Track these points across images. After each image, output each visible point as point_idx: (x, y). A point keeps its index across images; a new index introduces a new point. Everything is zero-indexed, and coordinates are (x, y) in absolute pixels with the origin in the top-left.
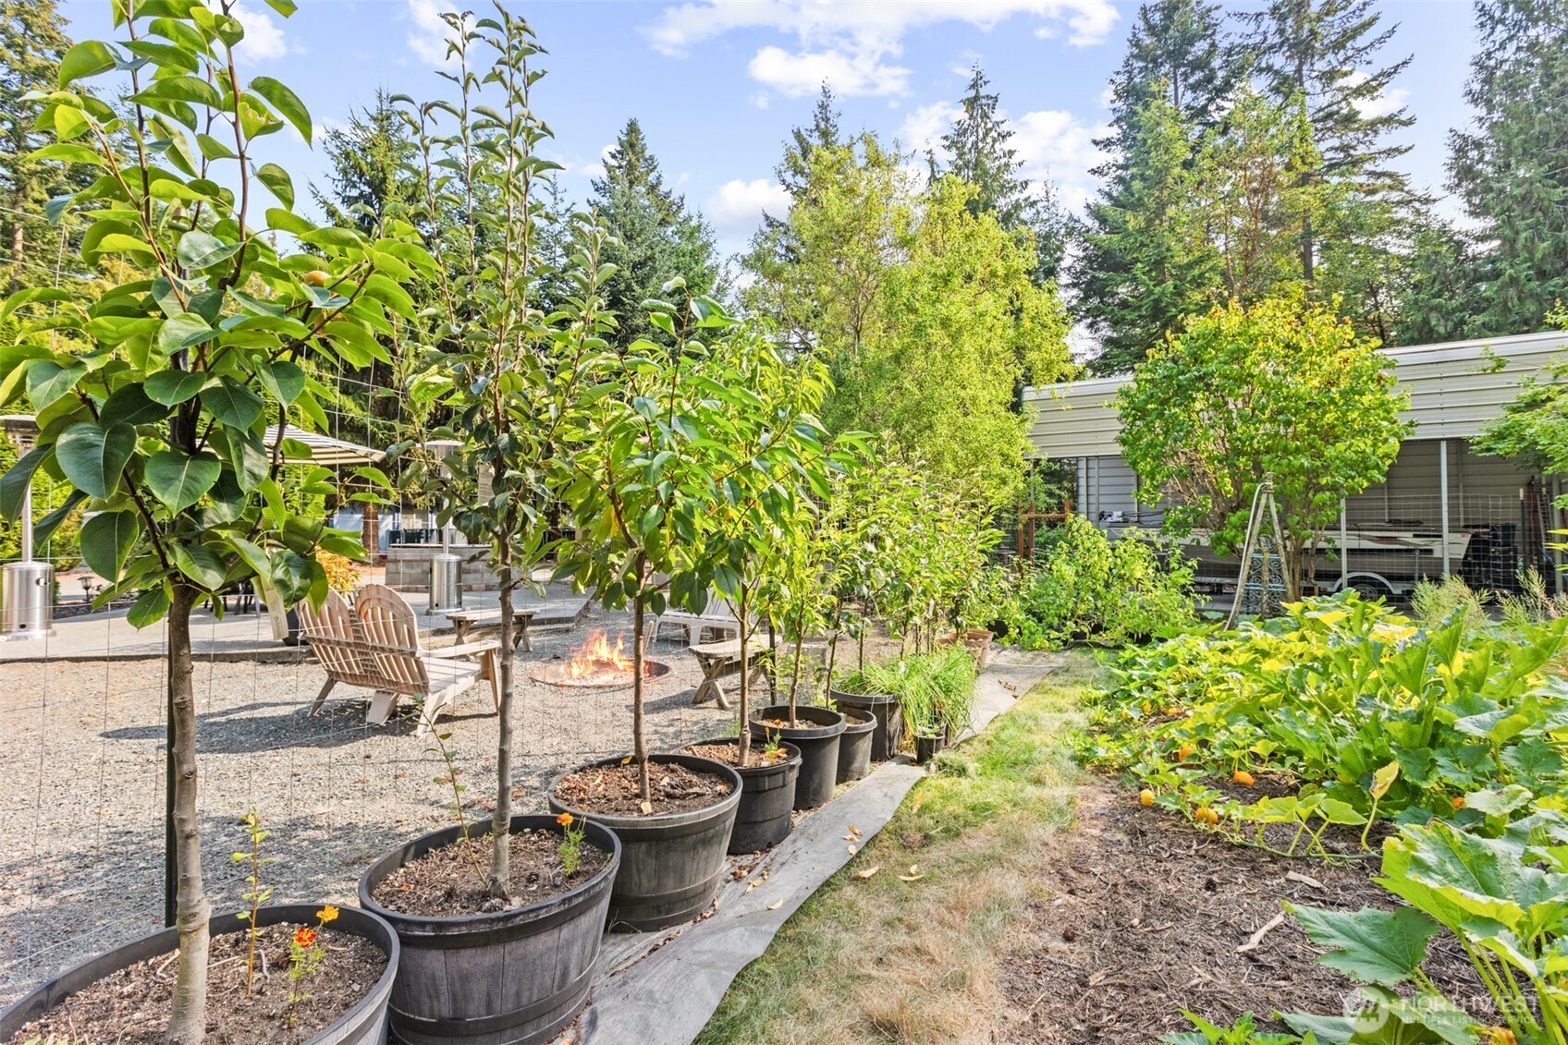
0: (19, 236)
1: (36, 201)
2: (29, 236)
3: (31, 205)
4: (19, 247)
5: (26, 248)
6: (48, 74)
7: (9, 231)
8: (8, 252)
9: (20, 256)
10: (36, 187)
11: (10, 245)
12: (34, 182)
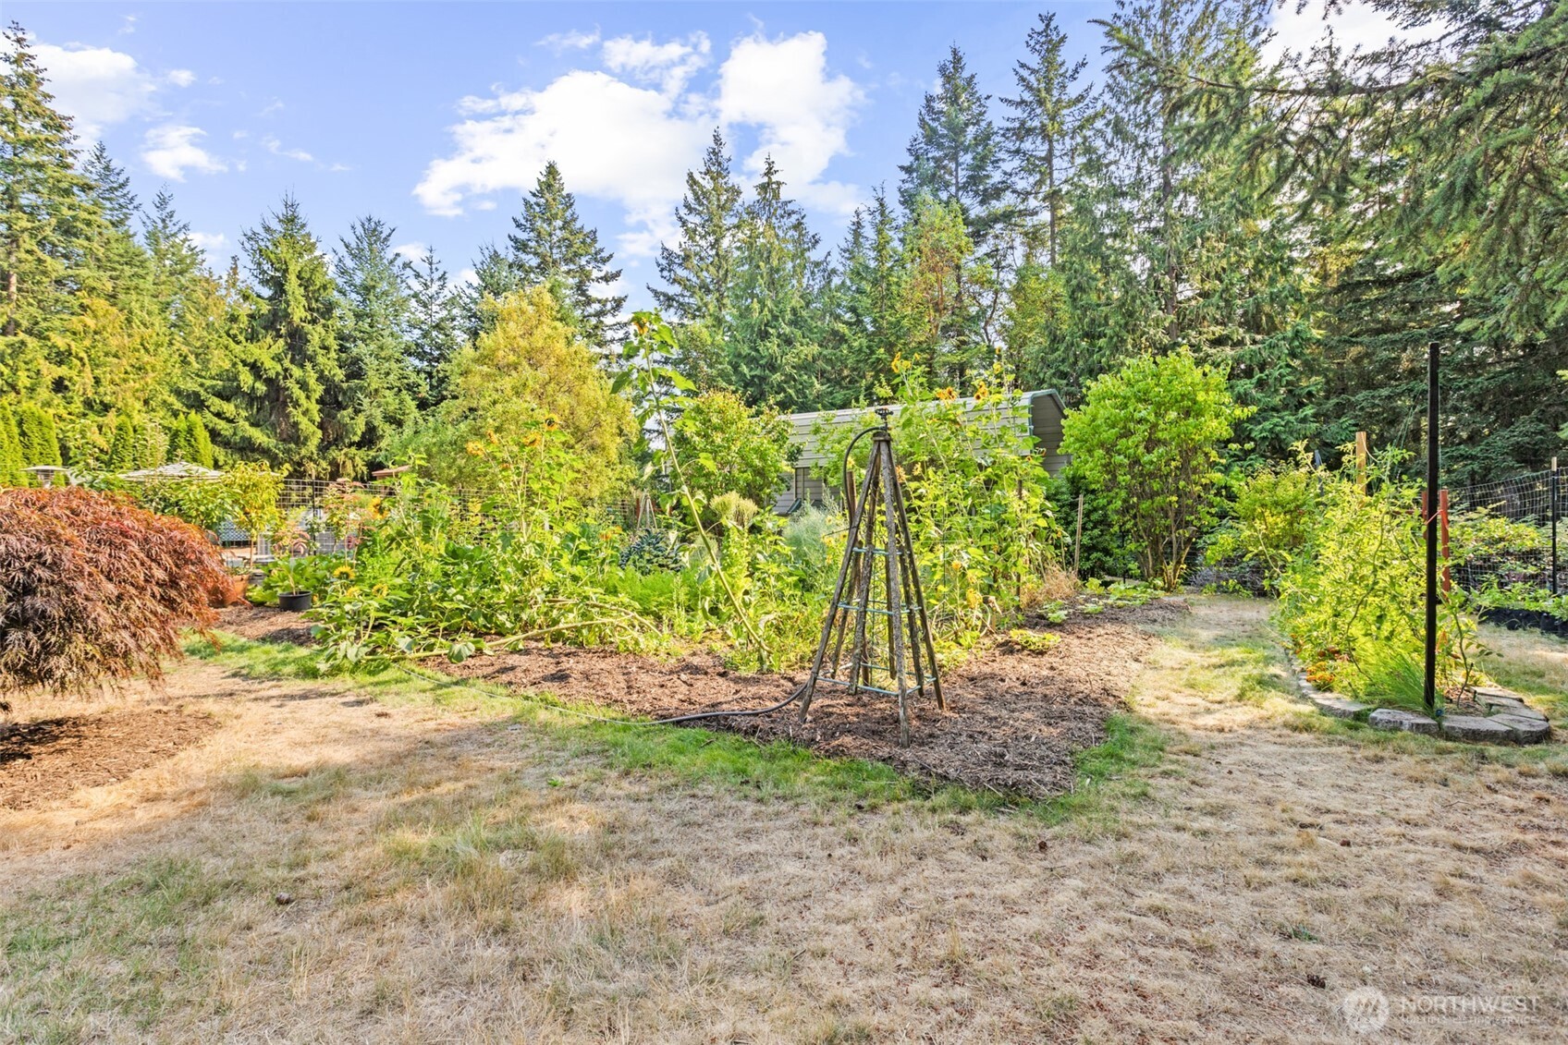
0: (14, 280)
1: (28, 252)
2: (21, 280)
3: (23, 255)
4: (13, 289)
5: (19, 290)
6: (36, 145)
7: (6, 277)
8: (5, 293)
9: (15, 297)
10: (27, 240)
11: (6, 288)
12: (26, 235)
